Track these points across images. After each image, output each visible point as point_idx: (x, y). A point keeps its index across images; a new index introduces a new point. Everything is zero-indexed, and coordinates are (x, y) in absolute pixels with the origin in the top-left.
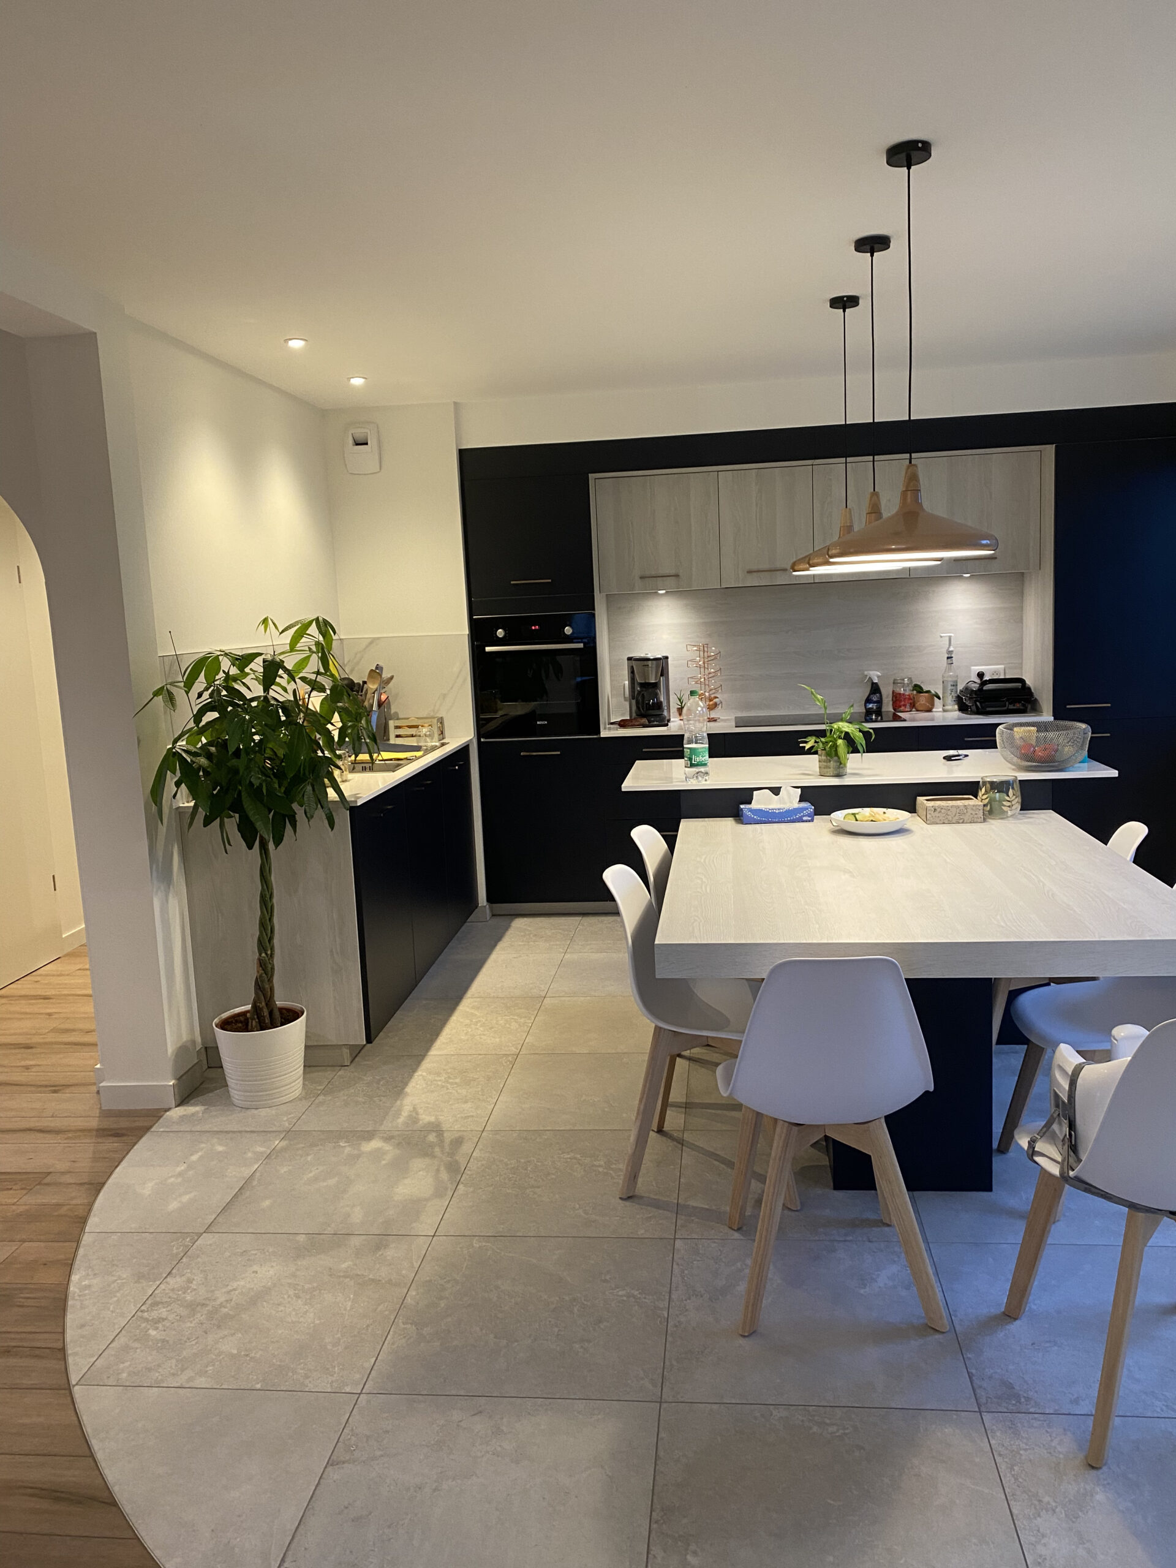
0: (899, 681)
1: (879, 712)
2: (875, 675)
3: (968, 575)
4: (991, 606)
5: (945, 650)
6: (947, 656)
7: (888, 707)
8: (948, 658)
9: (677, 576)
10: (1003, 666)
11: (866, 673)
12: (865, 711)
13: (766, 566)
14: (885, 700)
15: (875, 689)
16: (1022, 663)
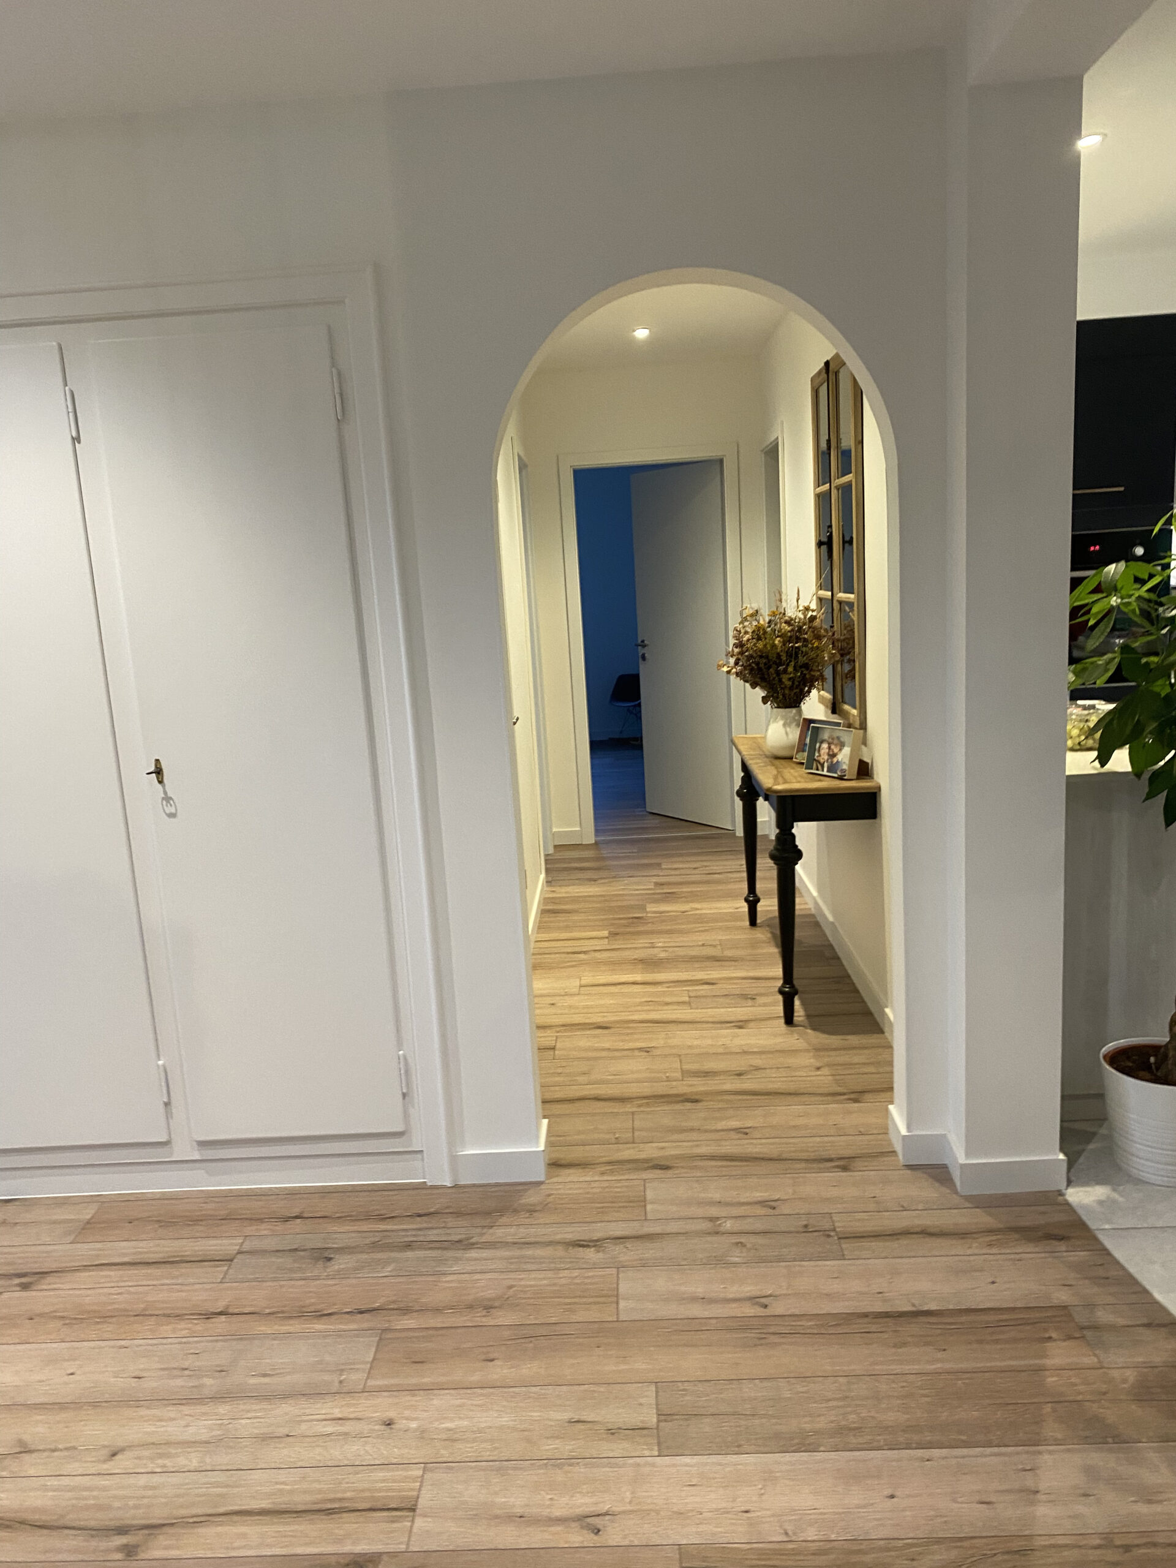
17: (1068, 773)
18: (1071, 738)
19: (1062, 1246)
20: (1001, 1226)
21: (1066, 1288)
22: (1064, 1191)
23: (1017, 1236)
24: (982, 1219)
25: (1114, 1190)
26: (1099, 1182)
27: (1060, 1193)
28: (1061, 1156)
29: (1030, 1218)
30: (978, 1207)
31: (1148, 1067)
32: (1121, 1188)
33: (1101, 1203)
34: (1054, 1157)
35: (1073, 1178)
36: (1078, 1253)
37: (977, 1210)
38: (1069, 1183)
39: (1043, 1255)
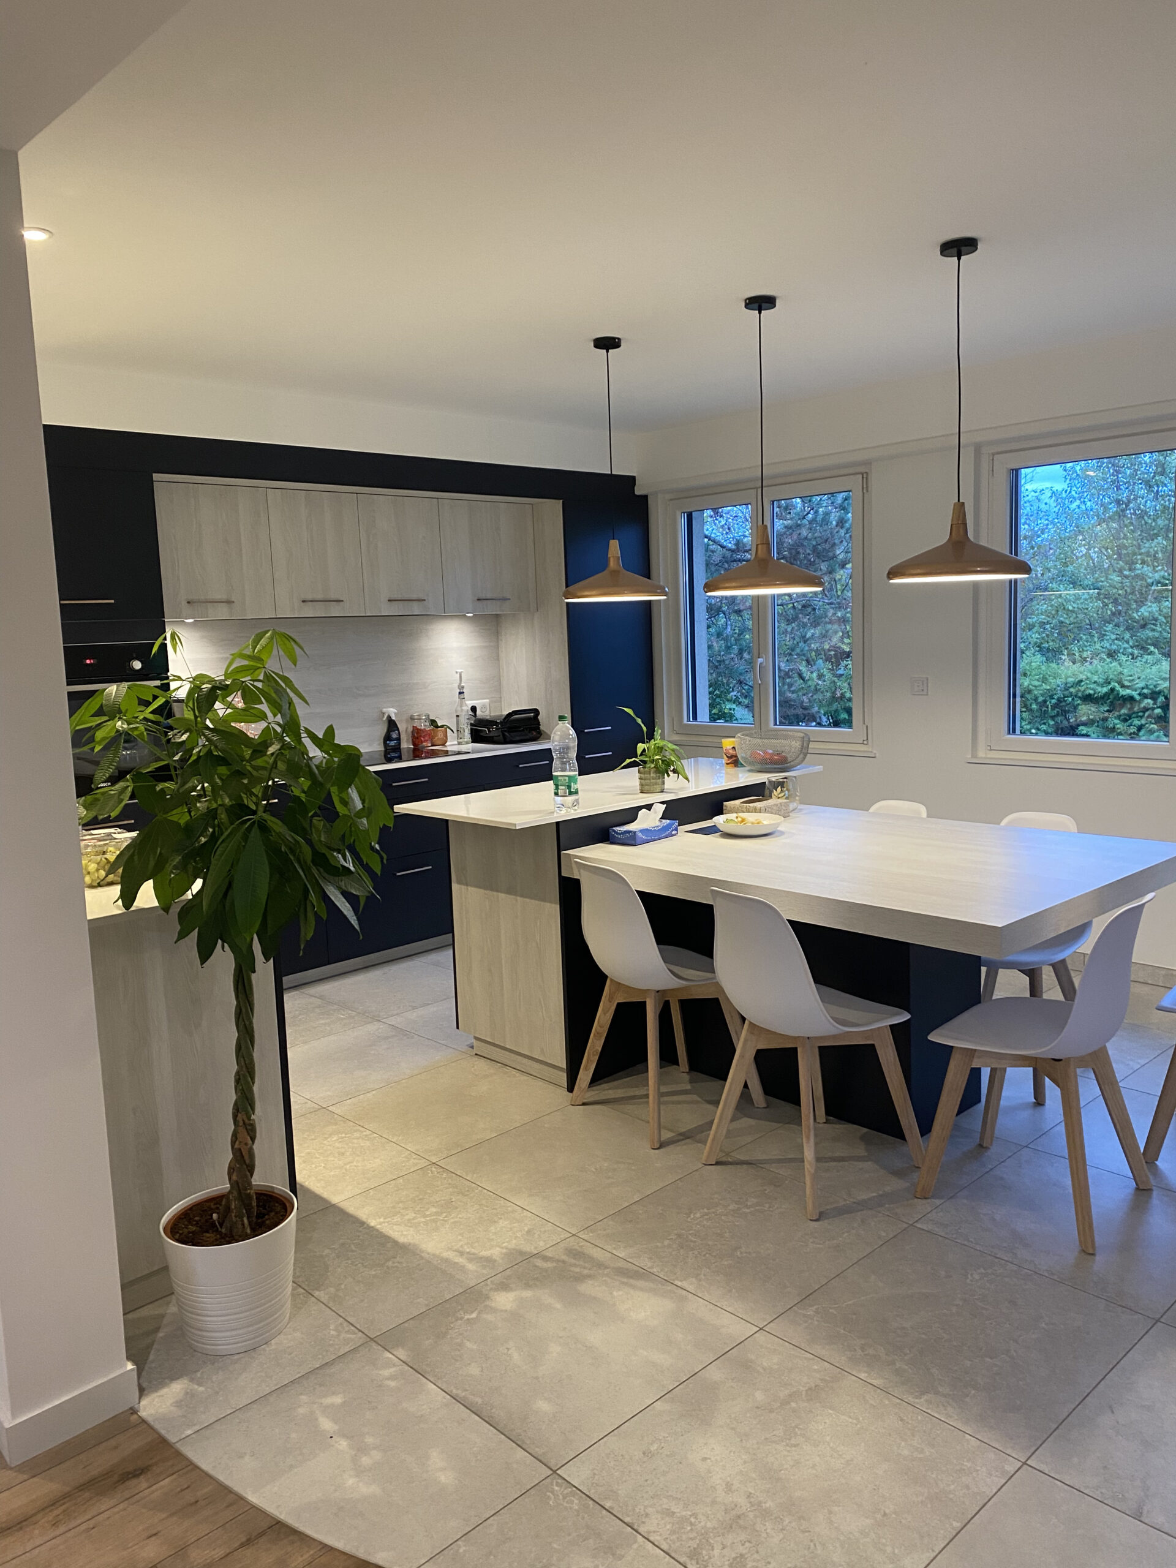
0: (416, 717)
1: (397, 749)
2: (392, 712)
3: (471, 615)
4: (476, 645)
5: (456, 685)
6: (459, 691)
7: (406, 745)
8: (460, 693)
9: (229, 602)
10: (488, 700)
11: (384, 710)
12: (383, 749)
13: (320, 597)
14: (403, 737)
15: (392, 725)
16: (501, 698)
17: (89, 918)
18: (89, 873)
19: (142, 1483)
20: (68, 1489)
21: (153, 1538)
22: (136, 1406)
23: (87, 1495)
24: (44, 1488)
25: (192, 1380)
26: (173, 1378)
27: (133, 1411)
28: (130, 1366)
29: (103, 1460)
30: (34, 1477)
31: (211, 1226)
32: (199, 1374)
33: (178, 1404)
34: (121, 1371)
35: (144, 1385)
36: (162, 1483)
37: (35, 1479)
38: (142, 1391)
39: (121, 1506)
